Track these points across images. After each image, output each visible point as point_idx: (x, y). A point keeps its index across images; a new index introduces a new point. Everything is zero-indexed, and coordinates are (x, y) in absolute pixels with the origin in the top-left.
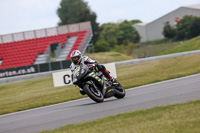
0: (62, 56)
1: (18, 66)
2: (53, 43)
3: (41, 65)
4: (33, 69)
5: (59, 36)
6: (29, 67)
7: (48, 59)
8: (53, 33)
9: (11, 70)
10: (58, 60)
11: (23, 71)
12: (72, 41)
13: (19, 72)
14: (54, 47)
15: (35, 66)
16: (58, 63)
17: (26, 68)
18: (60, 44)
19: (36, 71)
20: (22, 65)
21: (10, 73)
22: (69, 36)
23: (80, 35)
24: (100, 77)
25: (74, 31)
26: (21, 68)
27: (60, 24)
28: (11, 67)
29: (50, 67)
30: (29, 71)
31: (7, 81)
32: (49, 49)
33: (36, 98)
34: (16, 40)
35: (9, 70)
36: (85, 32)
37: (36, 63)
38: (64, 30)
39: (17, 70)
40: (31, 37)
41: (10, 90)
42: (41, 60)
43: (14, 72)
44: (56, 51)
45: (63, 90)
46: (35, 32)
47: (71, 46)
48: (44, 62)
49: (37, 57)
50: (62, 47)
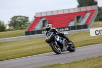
0: (83, 22)
1: (60, 27)
3: (72, 27)
4: (67, 29)
5: (81, 12)
7: (75, 23)
10: (80, 24)
12: (88, 15)
13: (61, 30)
14: (78, 18)
15: (69, 27)
16: (81, 26)
18: (82, 16)
19: (69, 30)
20: (62, 26)
22: (86, 12)
23: (92, 12)
25: (89, 10)
26: (62, 28)
29: (76, 28)
30: (65, 29)
32: (76, 18)
34: (59, 14)
36: (95, 10)
37: (69, 26)
39: (59, 29)
40: (67, 12)
42: (72, 24)
44: (79, 20)
46: (69, 9)
47: (87, 17)
48: (73, 25)
49: (69, 22)
50: (83, 18)
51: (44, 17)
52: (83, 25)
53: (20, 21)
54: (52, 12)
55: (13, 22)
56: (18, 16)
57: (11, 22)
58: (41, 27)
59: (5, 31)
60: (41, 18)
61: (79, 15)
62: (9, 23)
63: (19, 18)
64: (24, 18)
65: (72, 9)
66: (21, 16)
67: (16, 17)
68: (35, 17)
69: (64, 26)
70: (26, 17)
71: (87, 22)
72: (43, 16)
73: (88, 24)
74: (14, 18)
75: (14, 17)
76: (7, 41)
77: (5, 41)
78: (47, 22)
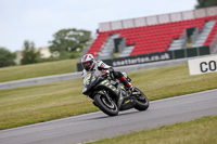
0: (199, 42)
1: (151, 52)
2: (190, 28)
3: (176, 51)
4: (167, 56)
5: (197, 19)
6: (163, 53)
7: (184, 45)
8: (190, 17)
9: (144, 56)
10: (194, 46)
11: (157, 58)
12: (210, 25)
13: (152, 59)
14: (190, 32)
15: (170, 53)
16: (195, 49)
17: (159, 54)
18: (197, 29)
19: (171, 58)
20: (155, 51)
21: (143, 60)
22: (207, 20)
24: (116, 86)
25: (213, 15)
26: (155, 54)
27: (197, 7)
28: (143, 53)
29: (186, 54)
30: (163, 57)
31: (139, 68)
32: (184, 33)
33: (170, 87)
35: (141, 57)
37: (171, 49)
38: (202, 13)
39: (150, 56)
40: (166, 21)
41: (142, 78)
42: (176, 45)
43: (147, 59)
44: (192, 37)
45: (200, 78)
46: (170, 15)
47: (209, 31)
48: (179, 48)
49: (171, 42)
50: (200, 32)
51: (118, 31)
52: (200, 48)
53: (73, 39)
54: (134, 20)
55: (59, 42)
56: (69, 30)
57: (54, 42)
58: (112, 54)
59: (36, 62)
60: (111, 33)
61: (192, 26)
62: (51, 44)
63: (71, 33)
64: (82, 34)
65: (176, 13)
66: (74, 30)
67: (65, 32)
68: (98, 31)
69: (160, 51)
70: (85, 32)
71: (209, 40)
72: (114, 28)
73: (211, 45)
74: (61, 34)
75: (61, 31)
76: (38, 84)
77: (33, 84)
78: (123, 42)
